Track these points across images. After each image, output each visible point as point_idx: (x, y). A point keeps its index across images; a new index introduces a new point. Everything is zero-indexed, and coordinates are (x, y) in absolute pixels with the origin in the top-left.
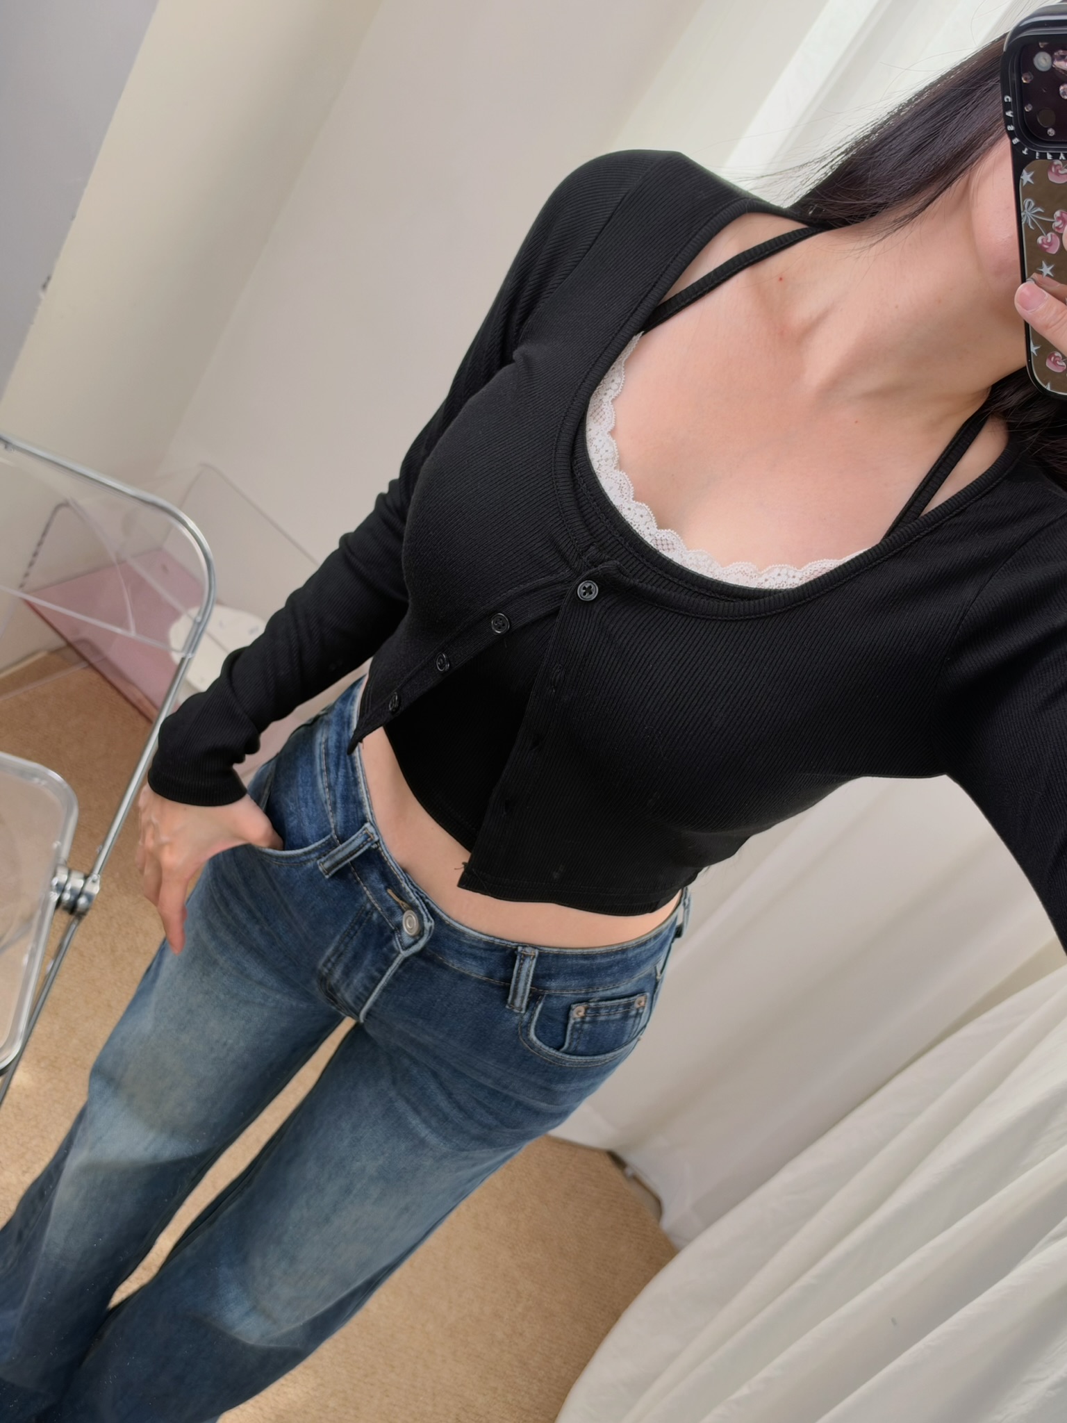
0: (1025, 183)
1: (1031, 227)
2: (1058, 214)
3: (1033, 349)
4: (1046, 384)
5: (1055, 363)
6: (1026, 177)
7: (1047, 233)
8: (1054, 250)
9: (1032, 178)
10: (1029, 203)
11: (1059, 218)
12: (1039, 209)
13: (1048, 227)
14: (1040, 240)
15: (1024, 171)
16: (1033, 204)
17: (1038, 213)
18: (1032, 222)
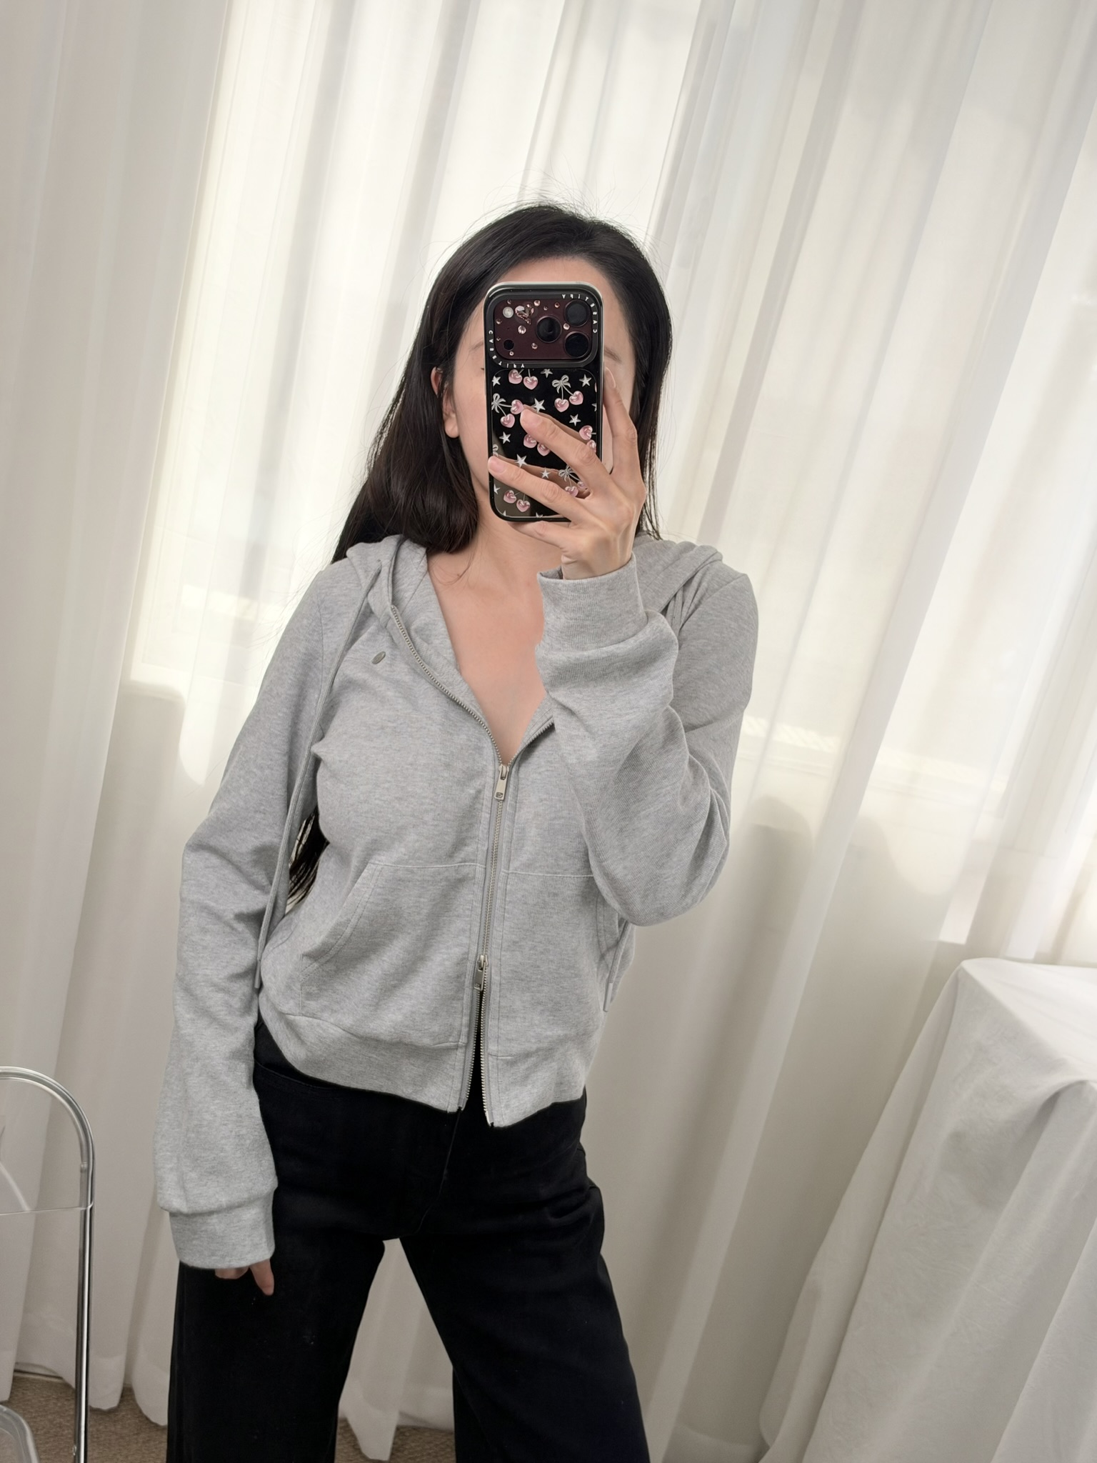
0: (494, 385)
1: (497, 411)
2: (514, 402)
3: (496, 490)
4: (503, 512)
5: (509, 497)
6: (496, 381)
7: (507, 414)
8: (511, 425)
9: (499, 381)
10: (497, 397)
11: (515, 405)
12: (503, 400)
13: (508, 411)
14: (502, 419)
15: (494, 377)
16: (499, 397)
17: (502, 403)
18: (498, 408)
